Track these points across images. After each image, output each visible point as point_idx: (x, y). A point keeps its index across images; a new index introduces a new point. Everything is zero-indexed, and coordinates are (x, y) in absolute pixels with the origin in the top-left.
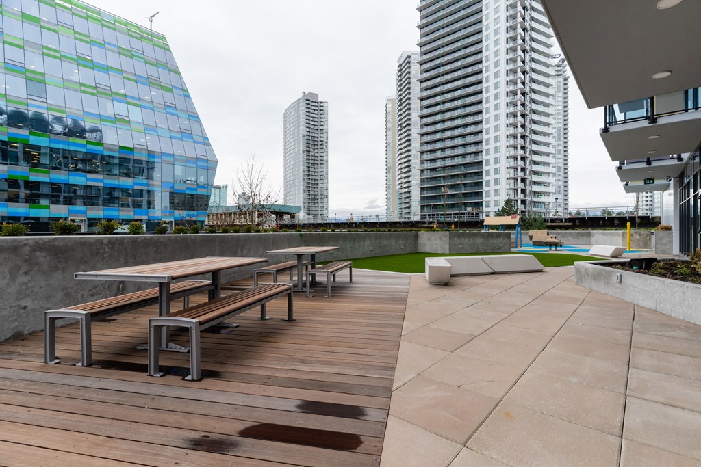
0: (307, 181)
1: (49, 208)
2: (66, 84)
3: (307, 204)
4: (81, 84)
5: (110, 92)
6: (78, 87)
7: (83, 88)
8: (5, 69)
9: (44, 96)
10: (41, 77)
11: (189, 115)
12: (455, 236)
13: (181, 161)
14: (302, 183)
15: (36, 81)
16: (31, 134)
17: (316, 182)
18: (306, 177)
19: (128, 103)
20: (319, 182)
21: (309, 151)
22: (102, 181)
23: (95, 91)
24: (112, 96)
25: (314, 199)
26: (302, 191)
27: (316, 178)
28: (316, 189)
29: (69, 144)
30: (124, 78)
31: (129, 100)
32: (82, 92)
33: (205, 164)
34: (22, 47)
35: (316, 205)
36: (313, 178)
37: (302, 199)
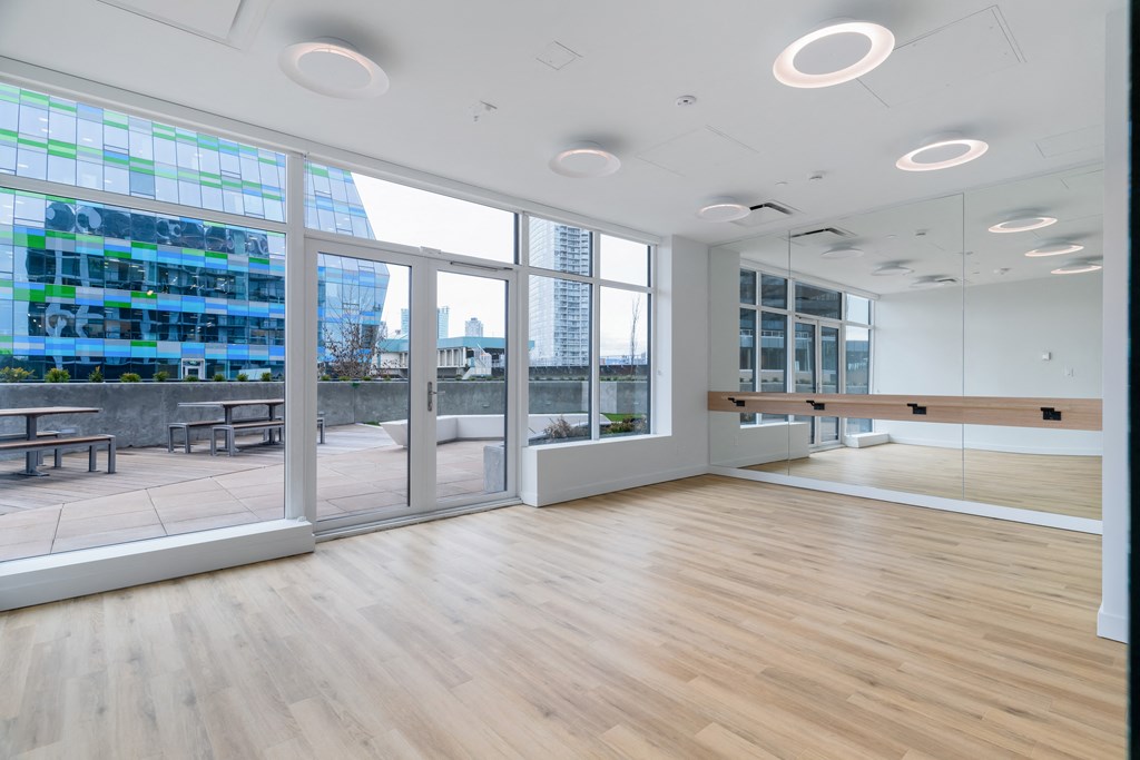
0: (561, 299)
1: (156, 345)
2: (182, 174)
3: (561, 336)
4: (201, 173)
5: (240, 182)
6: (197, 177)
7: (204, 179)
8: (104, 158)
9: (152, 192)
10: (149, 167)
11: (350, 209)
12: (626, 388)
13: (335, 276)
14: (553, 303)
15: (142, 172)
16: (133, 245)
17: (576, 300)
18: (560, 293)
19: (263, 196)
20: (580, 301)
21: (565, 253)
22: (225, 307)
23: (219, 182)
24: (243, 186)
25: (574, 329)
26: (553, 316)
27: (576, 294)
28: (576, 313)
29: (182, 256)
30: (260, 160)
31: (265, 191)
32: (201, 183)
33: (371, 280)
34: (126, 128)
35: (576, 337)
36: (571, 294)
37: (553, 328)
